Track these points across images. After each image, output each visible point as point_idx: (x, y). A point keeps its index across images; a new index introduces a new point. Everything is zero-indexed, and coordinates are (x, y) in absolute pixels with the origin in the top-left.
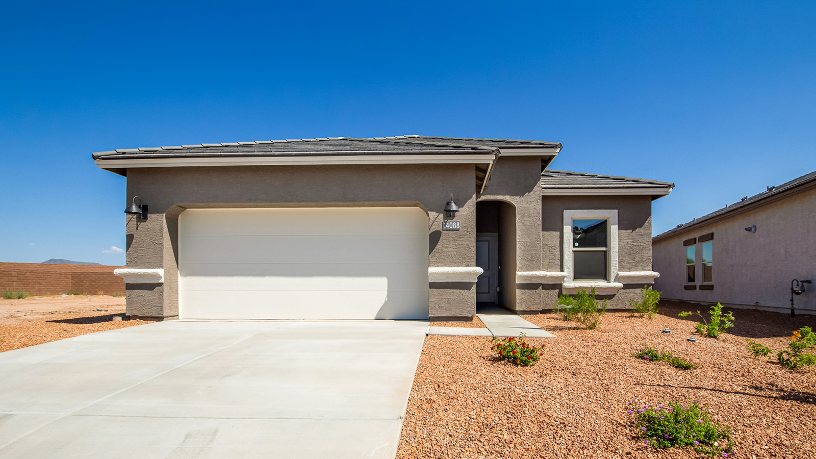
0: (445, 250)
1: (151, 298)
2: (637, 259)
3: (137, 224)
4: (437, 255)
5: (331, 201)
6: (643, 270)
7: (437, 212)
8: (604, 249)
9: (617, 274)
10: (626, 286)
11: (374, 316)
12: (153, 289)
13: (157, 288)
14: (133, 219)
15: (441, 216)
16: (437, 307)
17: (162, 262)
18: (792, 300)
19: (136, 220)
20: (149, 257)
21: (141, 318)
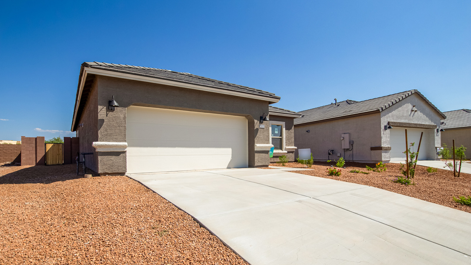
0: (260, 137)
1: (118, 161)
2: (290, 142)
3: (107, 113)
4: (257, 139)
5: (217, 111)
6: (292, 146)
7: (257, 120)
8: (281, 137)
9: (285, 148)
10: (288, 152)
11: (226, 167)
12: (119, 155)
13: (121, 155)
14: (103, 109)
15: (258, 122)
16: (258, 161)
17: (126, 138)
18: (329, 157)
19: (106, 110)
20: (115, 135)
21: (109, 174)
